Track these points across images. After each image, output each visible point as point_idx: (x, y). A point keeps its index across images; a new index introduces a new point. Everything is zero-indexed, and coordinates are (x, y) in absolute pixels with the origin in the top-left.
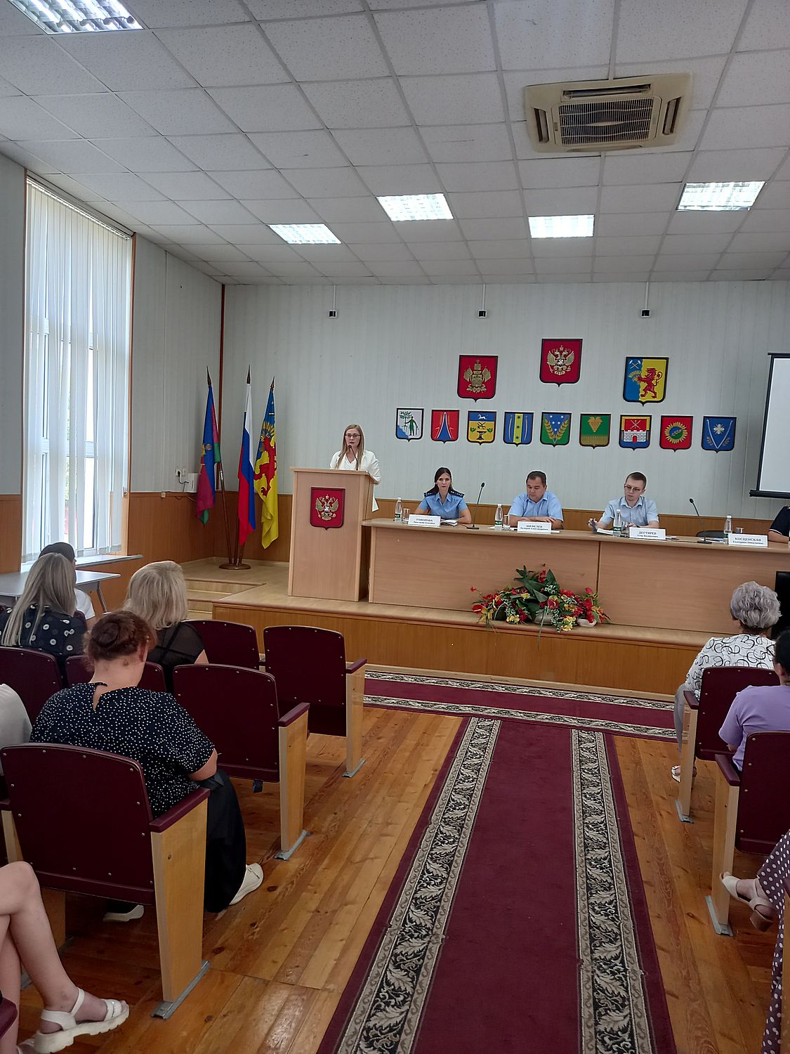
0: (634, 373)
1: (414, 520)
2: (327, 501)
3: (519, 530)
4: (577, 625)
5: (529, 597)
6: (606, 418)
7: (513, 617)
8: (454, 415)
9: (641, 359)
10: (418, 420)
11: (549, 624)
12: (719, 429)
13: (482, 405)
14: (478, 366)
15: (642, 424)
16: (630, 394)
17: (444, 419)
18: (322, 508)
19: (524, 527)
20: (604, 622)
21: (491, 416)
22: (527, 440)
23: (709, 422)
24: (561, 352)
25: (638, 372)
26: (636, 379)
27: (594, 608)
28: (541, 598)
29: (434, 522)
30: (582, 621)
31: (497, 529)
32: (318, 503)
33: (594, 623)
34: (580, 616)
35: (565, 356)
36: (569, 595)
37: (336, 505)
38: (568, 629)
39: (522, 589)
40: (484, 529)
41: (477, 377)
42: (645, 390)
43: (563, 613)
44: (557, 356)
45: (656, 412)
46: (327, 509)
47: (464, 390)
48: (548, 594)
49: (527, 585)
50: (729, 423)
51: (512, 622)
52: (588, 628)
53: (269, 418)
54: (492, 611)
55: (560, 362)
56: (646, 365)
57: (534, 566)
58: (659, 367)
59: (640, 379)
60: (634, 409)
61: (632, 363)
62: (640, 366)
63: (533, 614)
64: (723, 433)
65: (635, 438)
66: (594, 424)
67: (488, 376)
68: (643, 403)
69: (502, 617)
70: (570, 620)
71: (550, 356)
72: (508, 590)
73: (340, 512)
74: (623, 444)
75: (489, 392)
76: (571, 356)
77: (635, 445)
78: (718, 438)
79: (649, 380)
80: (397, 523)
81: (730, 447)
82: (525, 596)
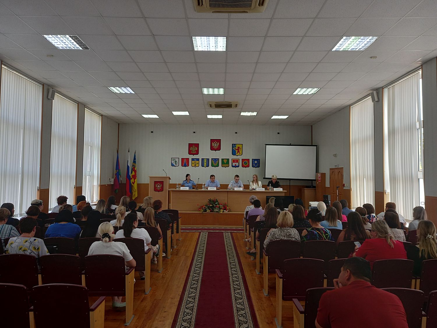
0: (234, 148)
1: (182, 188)
2: (159, 184)
3: (208, 189)
4: (223, 212)
5: (212, 205)
6: (228, 159)
7: (208, 211)
8: (188, 159)
9: (236, 144)
10: (177, 161)
11: (217, 212)
12: (256, 162)
13: (195, 157)
14: (194, 146)
15: (237, 161)
16: (234, 153)
17: (185, 161)
18: (157, 187)
19: (210, 189)
20: (230, 211)
21: (198, 160)
22: (208, 166)
23: (254, 160)
24: (216, 142)
25: (235, 148)
26: (235, 149)
27: (227, 208)
28: (215, 205)
29: (187, 189)
30: (224, 211)
31: (203, 189)
32: (156, 185)
33: (227, 211)
34: (224, 210)
35: (217, 143)
36: (221, 205)
37: (161, 186)
38: (221, 212)
39: (210, 204)
40: (200, 190)
41: (194, 149)
42: (237, 152)
43: (220, 209)
44: (214, 143)
45: (240, 158)
46: (159, 186)
47: (190, 153)
48: (216, 205)
49: (211, 203)
50: (258, 160)
51: (208, 212)
52: (226, 212)
53: (134, 162)
54: (203, 210)
55: (215, 145)
56: (237, 146)
57: (212, 198)
58: (240, 146)
59: (236, 149)
60: (235, 157)
61: (234, 145)
62: (236, 146)
63: (213, 210)
64: (257, 163)
65: (236, 165)
66: (225, 161)
67: (196, 149)
68: (237, 156)
69: (205, 211)
70: (222, 210)
71: (213, 143)
72: (206, 204)
73: (162, 187)
74: (233, 166)
75: (197, 153)
76: (218, 144)
77: (236, 166)
78: (256, 164)
79: (238, 150)
80: (177, 189)
81: (259, 166)
82: (211, 205)
